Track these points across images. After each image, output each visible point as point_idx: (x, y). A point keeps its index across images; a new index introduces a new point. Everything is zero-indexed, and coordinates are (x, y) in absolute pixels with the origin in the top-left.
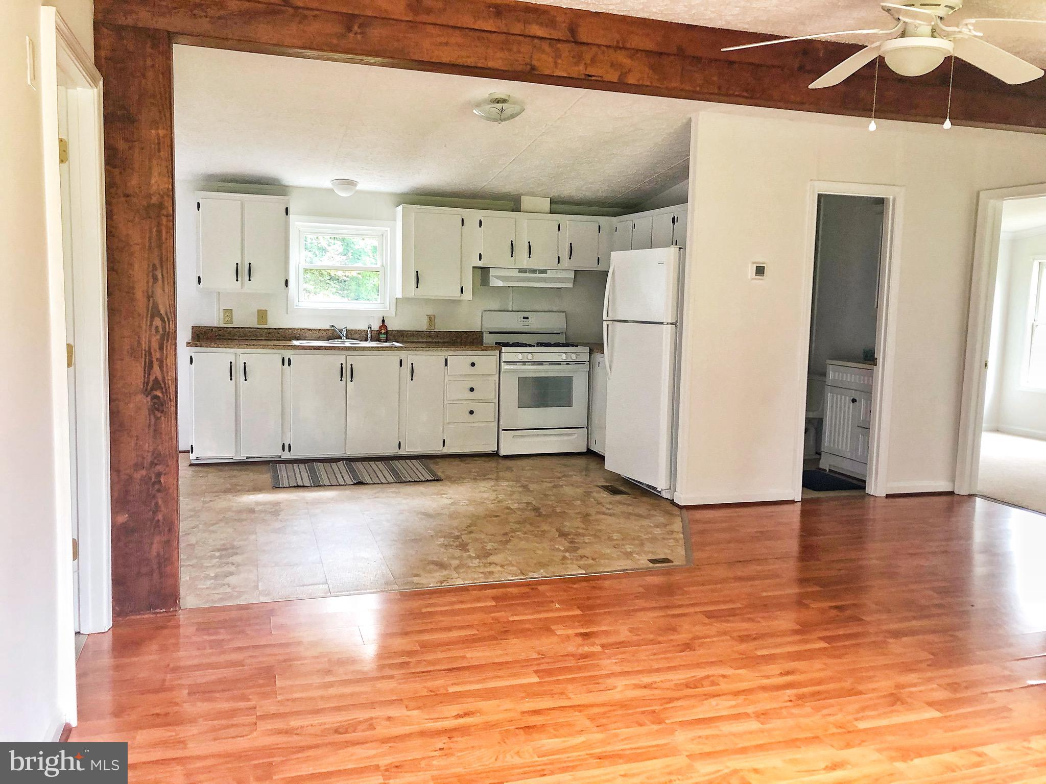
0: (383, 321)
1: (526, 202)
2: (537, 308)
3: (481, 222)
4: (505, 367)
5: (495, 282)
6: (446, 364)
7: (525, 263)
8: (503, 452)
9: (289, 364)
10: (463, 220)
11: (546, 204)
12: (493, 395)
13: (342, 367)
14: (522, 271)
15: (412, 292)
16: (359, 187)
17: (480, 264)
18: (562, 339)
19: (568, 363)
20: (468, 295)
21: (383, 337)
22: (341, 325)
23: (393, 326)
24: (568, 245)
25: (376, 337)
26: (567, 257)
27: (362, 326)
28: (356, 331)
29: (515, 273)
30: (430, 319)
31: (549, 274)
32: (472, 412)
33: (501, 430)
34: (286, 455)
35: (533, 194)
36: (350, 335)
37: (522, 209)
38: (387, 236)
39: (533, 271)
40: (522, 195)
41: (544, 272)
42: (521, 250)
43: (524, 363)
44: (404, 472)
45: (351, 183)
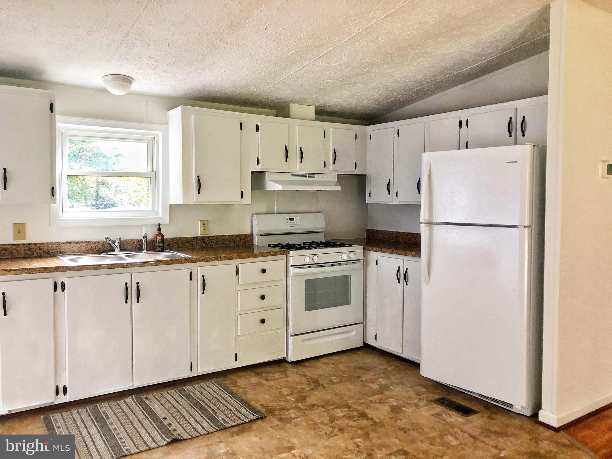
0: (159, 229)
1: (295, 109)
3: (257, 127)
4: (292, 270)
5: (271, 185)
6: (237, 273)
7: (298, 167)
8: (292, 358)
9: (63, 289)
10: (241, 123)
11: (311, 112)
12: (281, 301)
14: (294, 175)
15: (194, 198)
16: (135, 87)
17: (258, 168)
18: (320, 238)
19: (346, 262)
20: (248, 199)
21: (159, 246)
22: (114, 236)
23: (169, 233)
24: (332, 151)
25: (152, 247)
26: (332, 162)
27: (134, 235)
28: (128, 242)
29: (289, 177)
30: (204, 224)
31: (317, 178)
32: (263, 321)
33: (289, 335)
34: (62, 399)
35: (301, 102)
36: (126, 246)
37: (292, 114)
38: (158, 141)
39: (304, 175)
40: (294, 101)
41: (312, 175)
42: (295, 155)
43: (310, 266)
45: (127, 80)
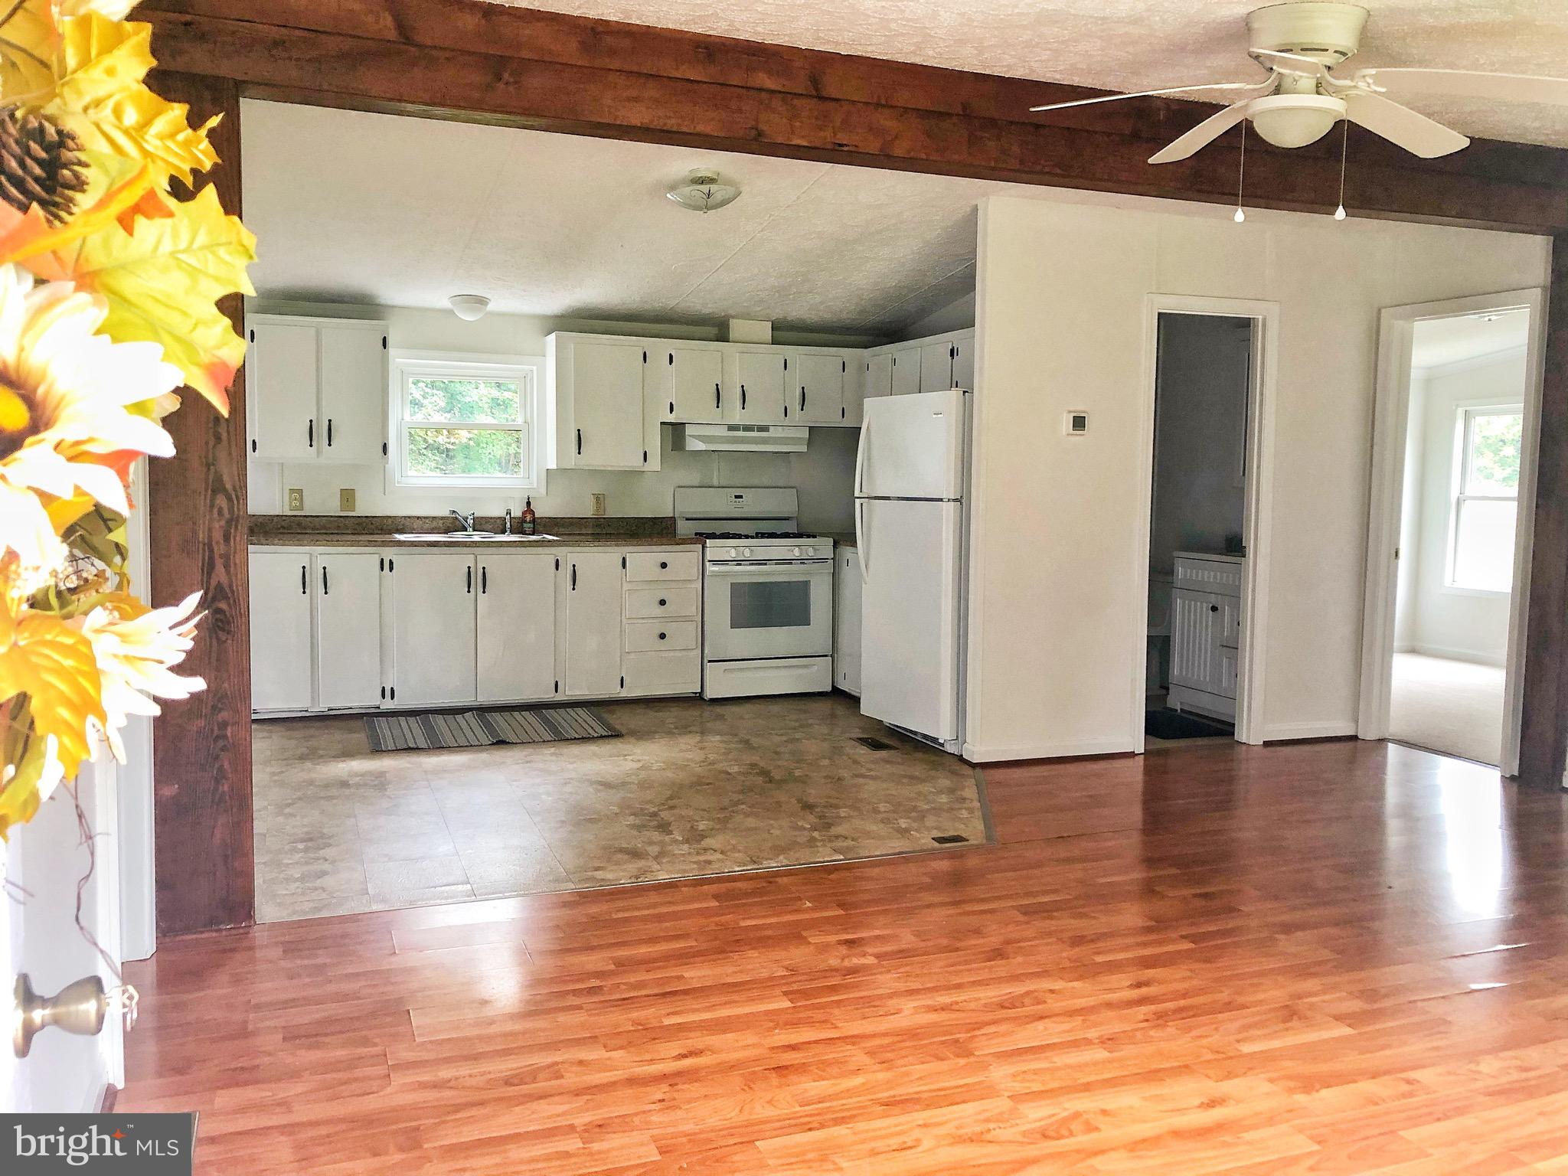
0: (529, 503)
1: (737, 327)
2: (756, 481)
3: (671, 357)
4: (710, 568)
5: (694, 445)
6: (624, 566)
7: (738, 417)
8: (709, 694)
9: (391, 569)
10: (645, 354)
11: (765, 331)
12: (693, 610)
13: (469, 571)
14: (731, 428)
15: (572, 460)
16: (491, 307)
17: (671, 418)
18: (791, 528)
19: (802, 561)
20: (655, 463)
21: (528, 526)
22: (464, 511)
23: (542, 511)
24: (798, 392)
25: (518, 527)
26: (798, 407)
27: (497, 511)
28: (487, 520)
29: (723, 432)
30: (598, 499)
31: (773, 433)
32: (663, 636)
33: (706, 661)
34: (388, 705)
35: (747, 316)
36: (480, 524)
37: (731, 337)
38: (532, 379)
39: (748, 428)
40: (733, 318)
41: (763, 429)
42: (733, 396)
43: (739, 563)
44: (565, 725)
45: (481, 301)
